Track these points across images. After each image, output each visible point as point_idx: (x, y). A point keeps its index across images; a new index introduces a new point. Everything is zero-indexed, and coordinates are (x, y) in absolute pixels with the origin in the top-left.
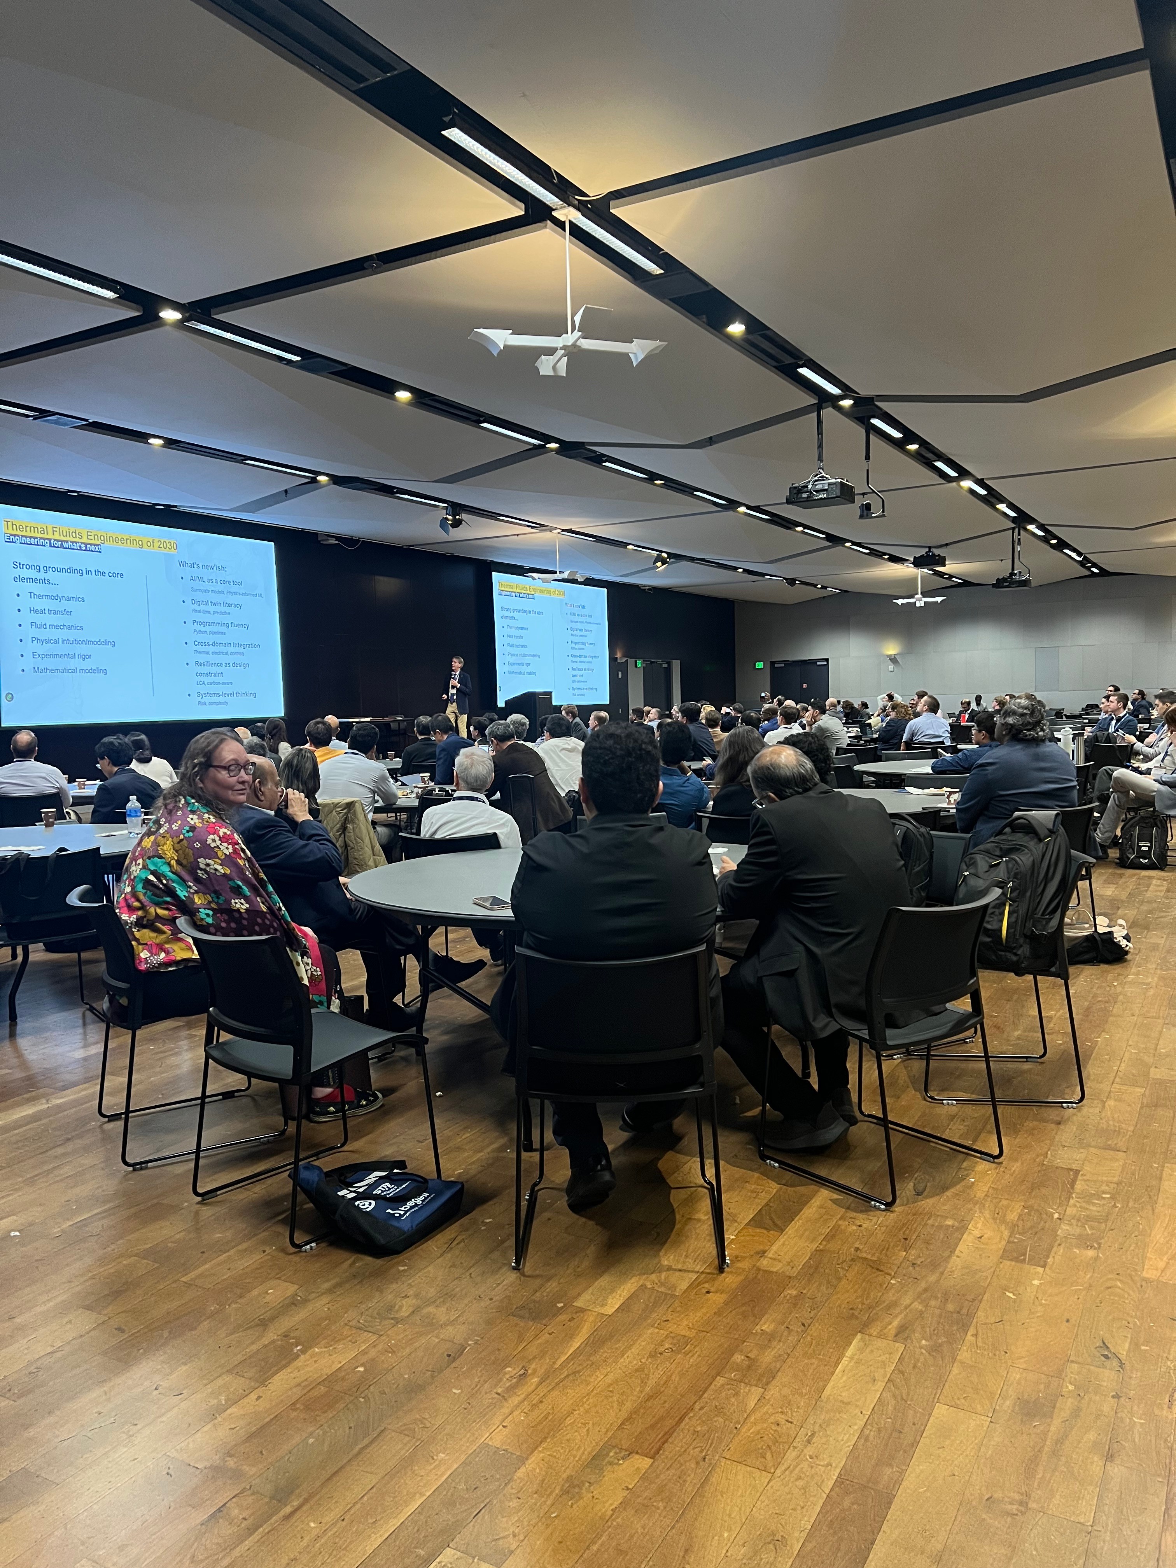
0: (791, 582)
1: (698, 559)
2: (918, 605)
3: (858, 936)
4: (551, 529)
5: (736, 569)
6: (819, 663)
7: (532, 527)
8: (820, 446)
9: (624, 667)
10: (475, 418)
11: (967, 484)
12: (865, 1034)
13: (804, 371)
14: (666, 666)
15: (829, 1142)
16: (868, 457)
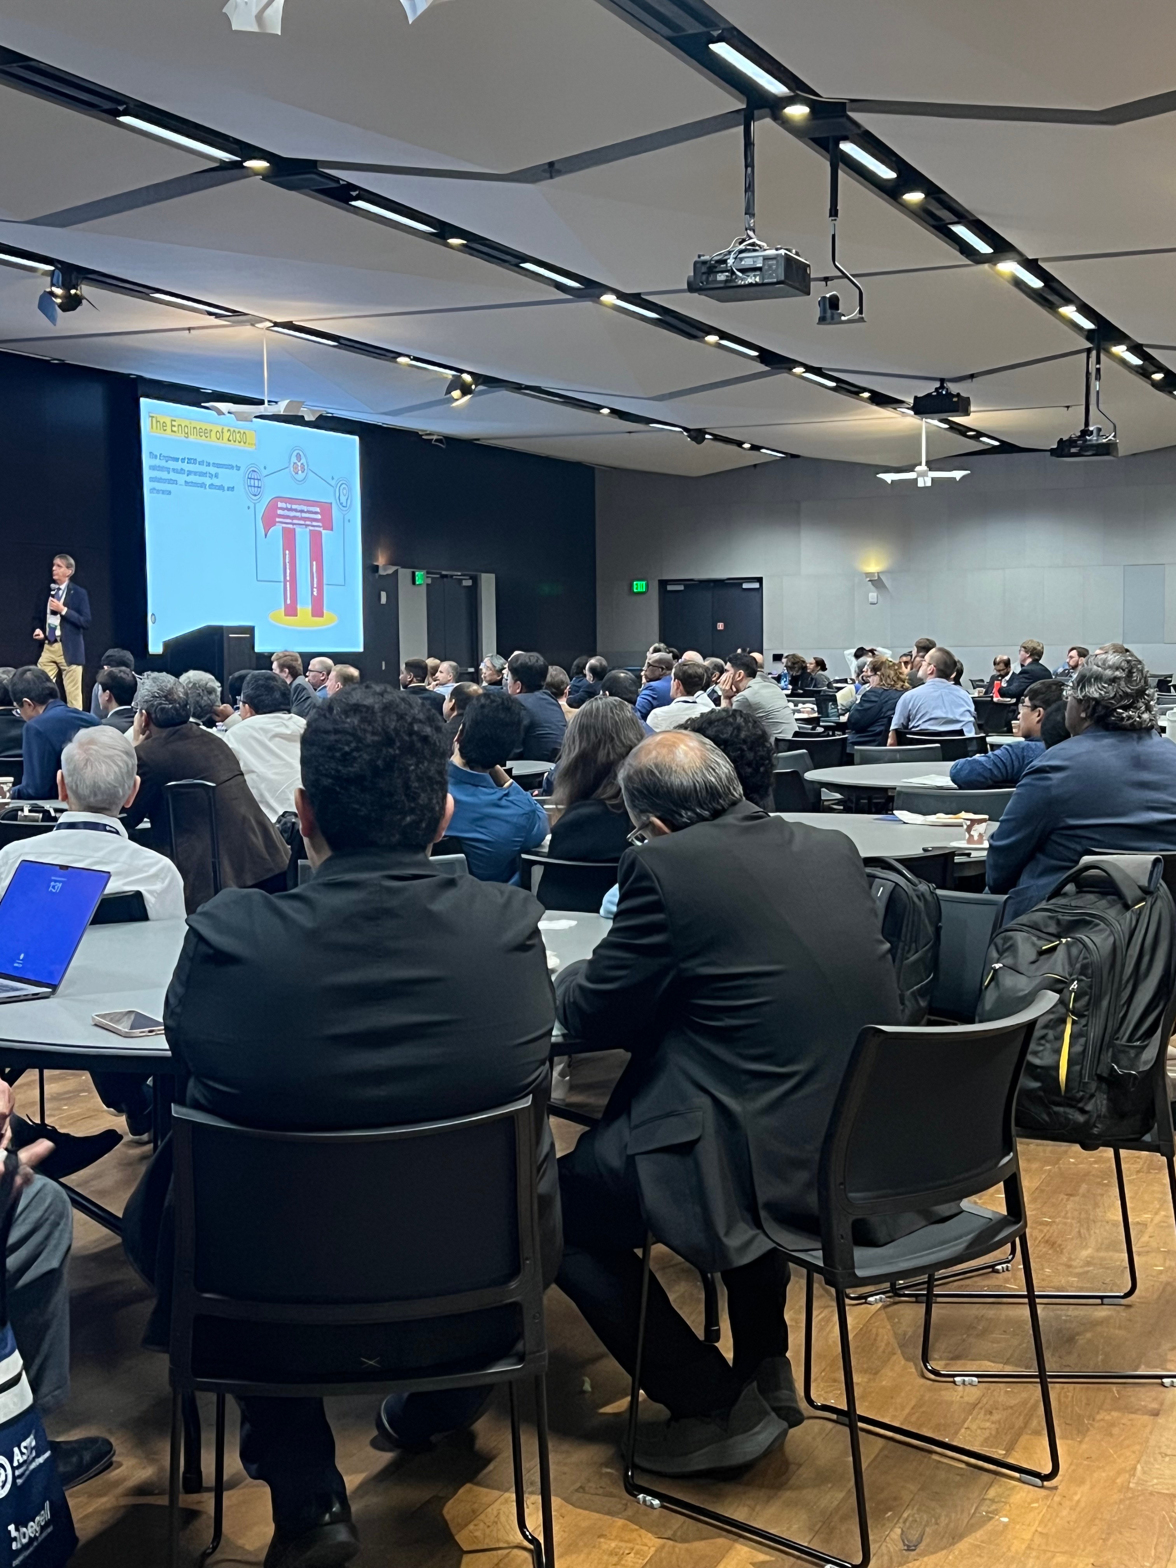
0: (697, 435)
1: (528, 388)
2: (921, 484)
3: (808, 1077)
4: (254, 321)
5: (597, 408)
6: (745, 586)
7: (217, 316)
8: (749, 188)
9: (391, 584)
10: (108, 105)
11: (1009, 268)
12: (817, 1258)
13: (722, 49)
14: (468, 583)
15: (749, 1458)
16: (834, 212)
